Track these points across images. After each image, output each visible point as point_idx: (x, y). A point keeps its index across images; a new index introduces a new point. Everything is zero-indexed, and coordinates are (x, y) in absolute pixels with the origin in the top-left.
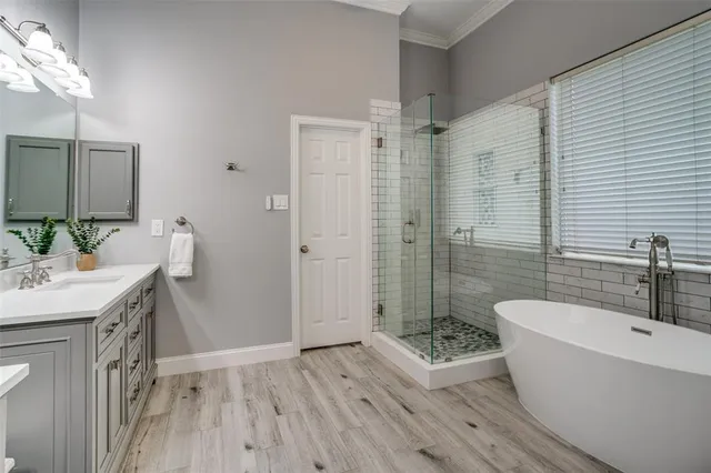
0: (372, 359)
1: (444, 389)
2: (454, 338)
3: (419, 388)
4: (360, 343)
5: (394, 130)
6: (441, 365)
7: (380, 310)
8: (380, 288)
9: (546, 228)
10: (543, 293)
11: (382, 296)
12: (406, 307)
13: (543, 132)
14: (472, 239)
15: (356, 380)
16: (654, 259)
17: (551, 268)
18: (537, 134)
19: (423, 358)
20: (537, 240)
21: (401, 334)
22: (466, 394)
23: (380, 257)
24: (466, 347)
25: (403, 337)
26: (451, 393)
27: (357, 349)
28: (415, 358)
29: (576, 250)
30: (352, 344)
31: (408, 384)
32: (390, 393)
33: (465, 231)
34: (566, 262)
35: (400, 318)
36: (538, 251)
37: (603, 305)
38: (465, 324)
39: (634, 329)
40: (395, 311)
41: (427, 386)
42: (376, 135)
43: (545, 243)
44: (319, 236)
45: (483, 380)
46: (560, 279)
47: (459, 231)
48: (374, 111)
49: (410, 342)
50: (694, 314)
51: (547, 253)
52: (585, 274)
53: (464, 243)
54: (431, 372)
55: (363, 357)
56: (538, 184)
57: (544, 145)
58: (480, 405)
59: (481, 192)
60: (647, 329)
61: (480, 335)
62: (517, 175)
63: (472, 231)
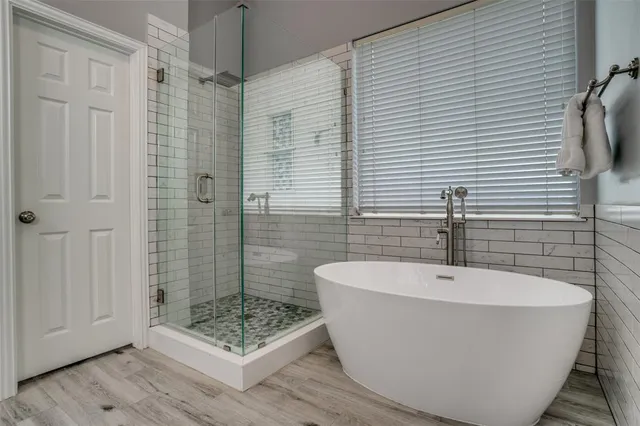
0: (151, 365)
1: (260, 384)
2: (251, 317)
3: (230, 392)
4: (130, 346)
5: (179, 65)
6: (255, 354)
7: (161, 297)
8: (159, 268)
9: (346, 189)
10: (344, 254)
11: (163, 279)
12: (194, 288)
13: (345, 92)
14: (267, 207)
15: (130, 408)
16: (450, 211)
17: (352, 229)
18: (339, 94)
19: (230, 349)
20: (337, 203)
21: (190, 323)
22: (288, 382)
23: (159, 226)
24: (268, 324)
25: (192, 326)
26: (271, 387)
27: (127, 356)
28: (218, 352)
29: (374, 209)
30: (117, 351)
31: (212, 391)
32: (188, 414)
33: (259, 197)
34: (367, 222)
35: (187, 303)
36: (339, 214)
37: (402, 258)
38: (258, 299)
39: (440, 277)
40: (181, 296)
41: (240, 388)
42: (155, 65)
43: (346, 205)
44: (58, 196)
45: (301, 359)
46: (360, 239)
47: (253, 197)
48: (151, 31)
49: (203, 331)
50: (477, 257)
51: (349, 215)
52: (386, 231)
53: (258, 212)
54: (245, 368)
55: (138, 366)
56: (339, 146)
57: (346, 106)
58: (309, 392)
59: (275, 156)
60: (449, 276)
61: (278, 309)
62: (317, 137)
63: (267, 196)
